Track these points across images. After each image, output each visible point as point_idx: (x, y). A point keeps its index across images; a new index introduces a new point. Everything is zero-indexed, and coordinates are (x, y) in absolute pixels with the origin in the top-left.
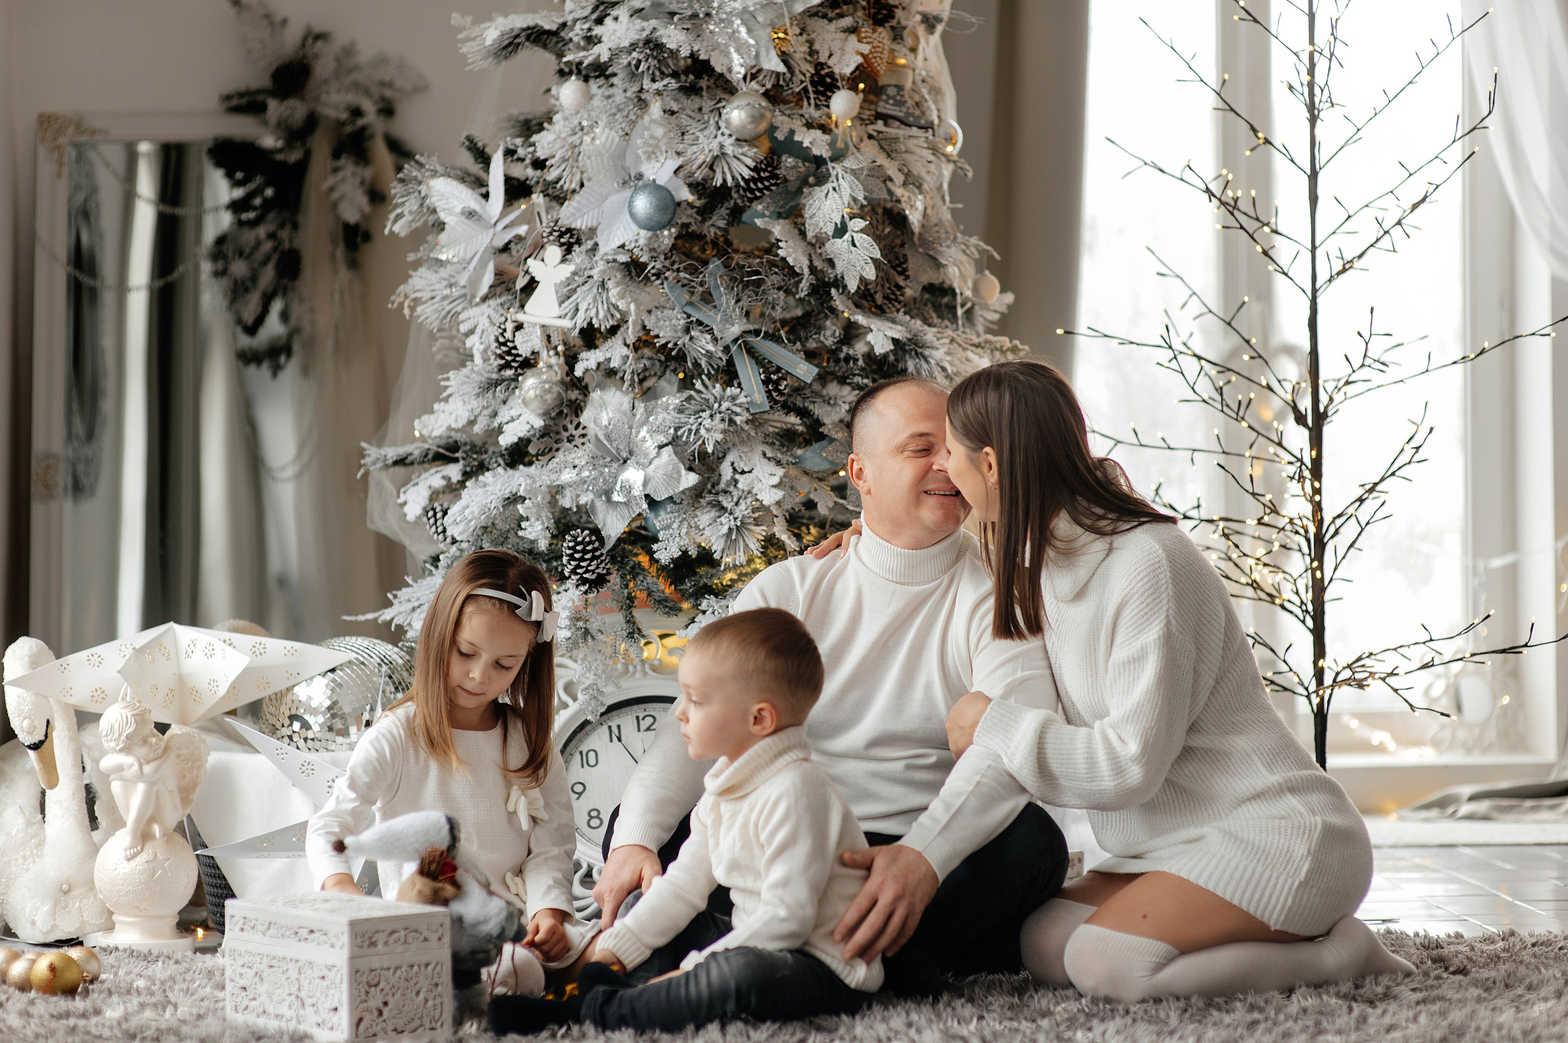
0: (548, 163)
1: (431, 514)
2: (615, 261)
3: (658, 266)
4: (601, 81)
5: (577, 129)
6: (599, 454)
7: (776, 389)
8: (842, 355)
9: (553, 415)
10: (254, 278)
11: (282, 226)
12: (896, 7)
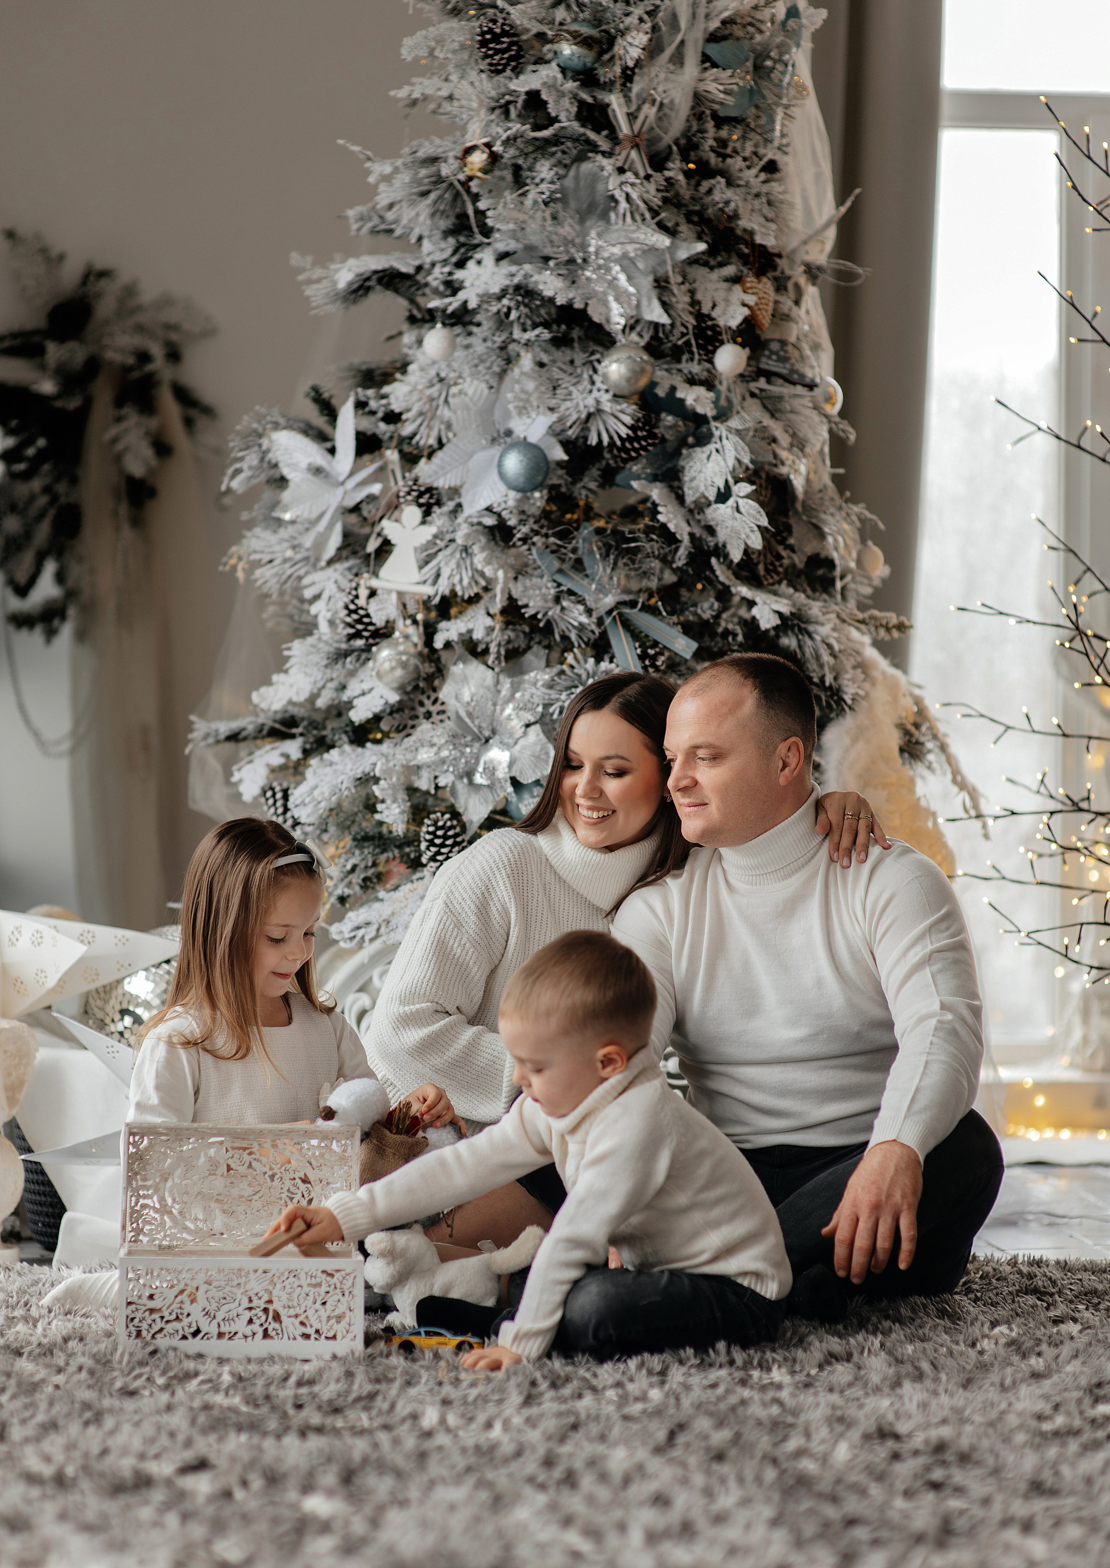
0: (404, 417)
1: (269, 794)
2: (479, 523)
3: (525, 529)
4: (458, 329)
5: (436, 380)
6: (459, 731)
7: (653, 665)
8: (720, 630)
9: (409, 688)
10: (27, 535)
11: (57, 479)
12: (780, 256)
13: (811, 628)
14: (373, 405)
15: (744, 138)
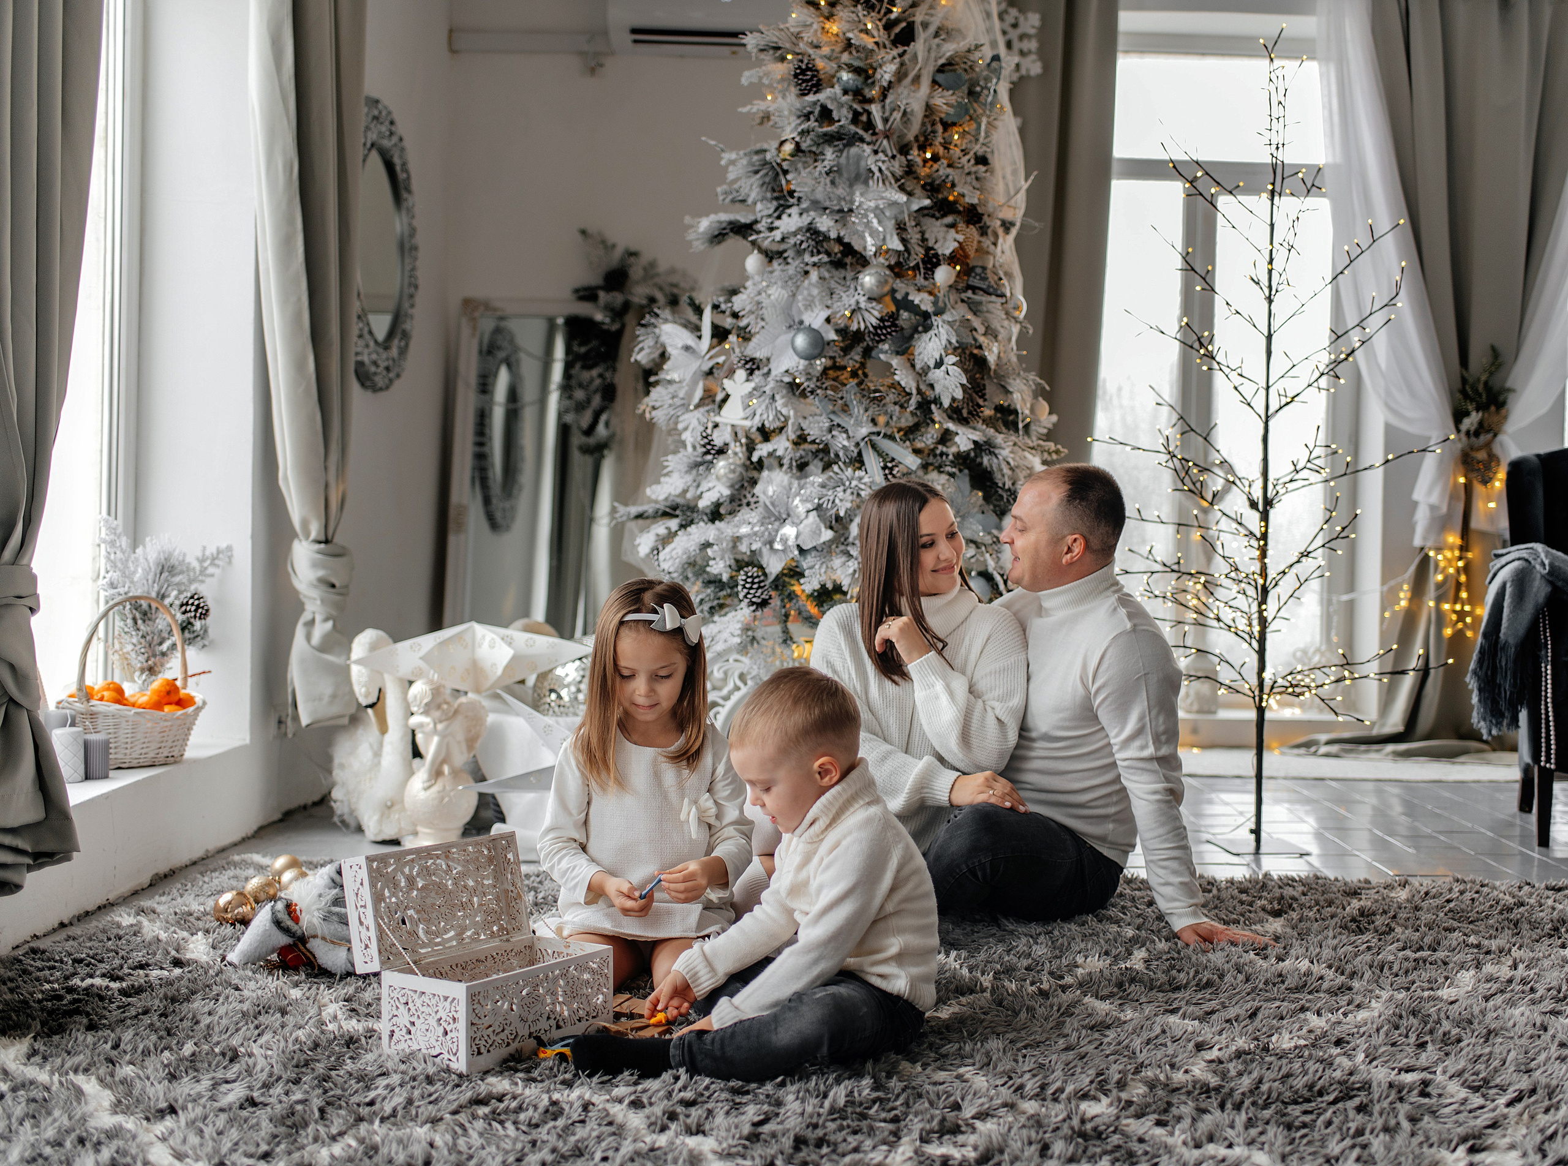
0: (741, 315)
2: (782, 381)
3: (812, 385)
6: (766, 515)
8: (939, 452)
9: (736, 487)
10: (588, 400)
12: (983, 212)
13: (997, 452)
14: (723, 307)
15: (962, 138)
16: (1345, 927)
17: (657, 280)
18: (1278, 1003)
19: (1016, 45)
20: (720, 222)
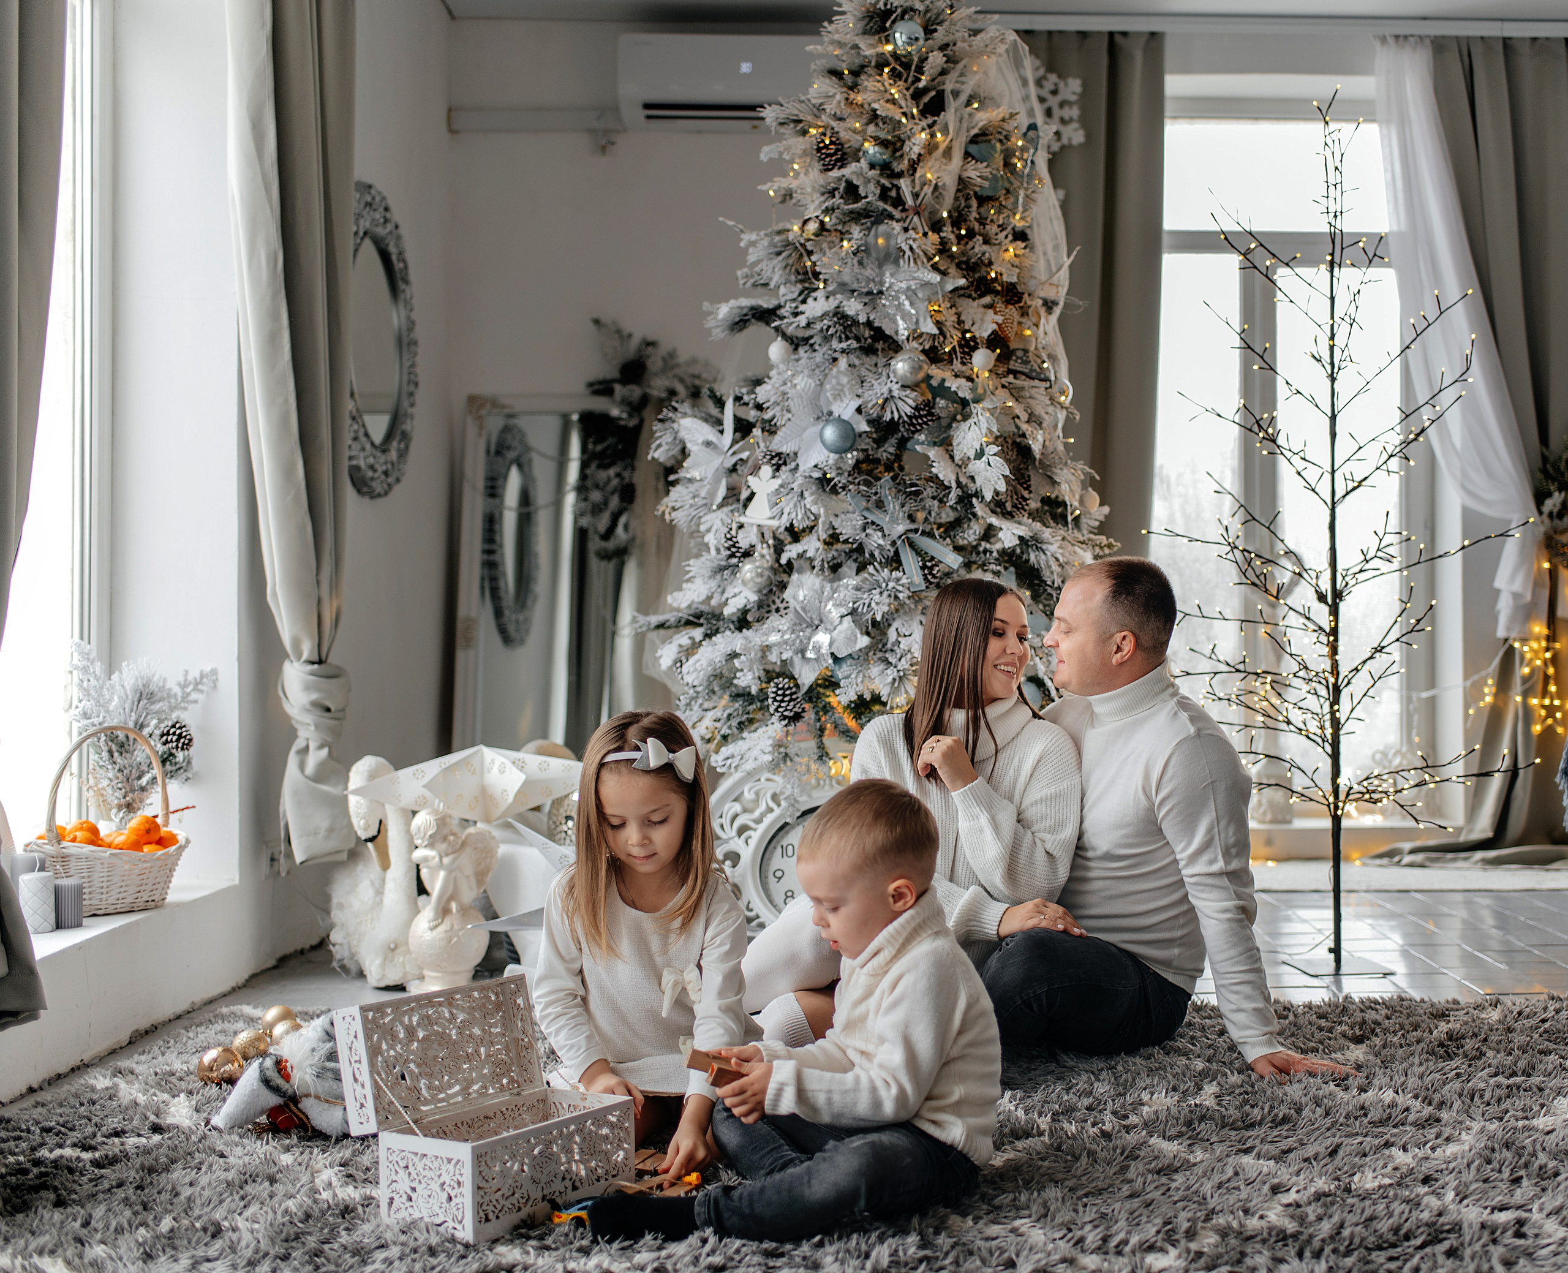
0: (765, 406)
1: (673, 665)
2: (811, 477)
3: (843, 480)
6: (797, 621)
7: (931, 574)
8: (982, 549)
9: (765, 592)
10: (606, 503)
11: (623, 468)
12: (1023, 294)
13: (1044, 547)
14: (746, 398)
15: (998, 212)
16: (1432, 1053)
17: (677, 371)
18: (1360, 1139)
19: (1056, 113)
20: (742, 308)
